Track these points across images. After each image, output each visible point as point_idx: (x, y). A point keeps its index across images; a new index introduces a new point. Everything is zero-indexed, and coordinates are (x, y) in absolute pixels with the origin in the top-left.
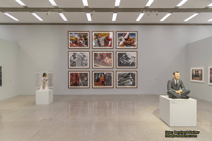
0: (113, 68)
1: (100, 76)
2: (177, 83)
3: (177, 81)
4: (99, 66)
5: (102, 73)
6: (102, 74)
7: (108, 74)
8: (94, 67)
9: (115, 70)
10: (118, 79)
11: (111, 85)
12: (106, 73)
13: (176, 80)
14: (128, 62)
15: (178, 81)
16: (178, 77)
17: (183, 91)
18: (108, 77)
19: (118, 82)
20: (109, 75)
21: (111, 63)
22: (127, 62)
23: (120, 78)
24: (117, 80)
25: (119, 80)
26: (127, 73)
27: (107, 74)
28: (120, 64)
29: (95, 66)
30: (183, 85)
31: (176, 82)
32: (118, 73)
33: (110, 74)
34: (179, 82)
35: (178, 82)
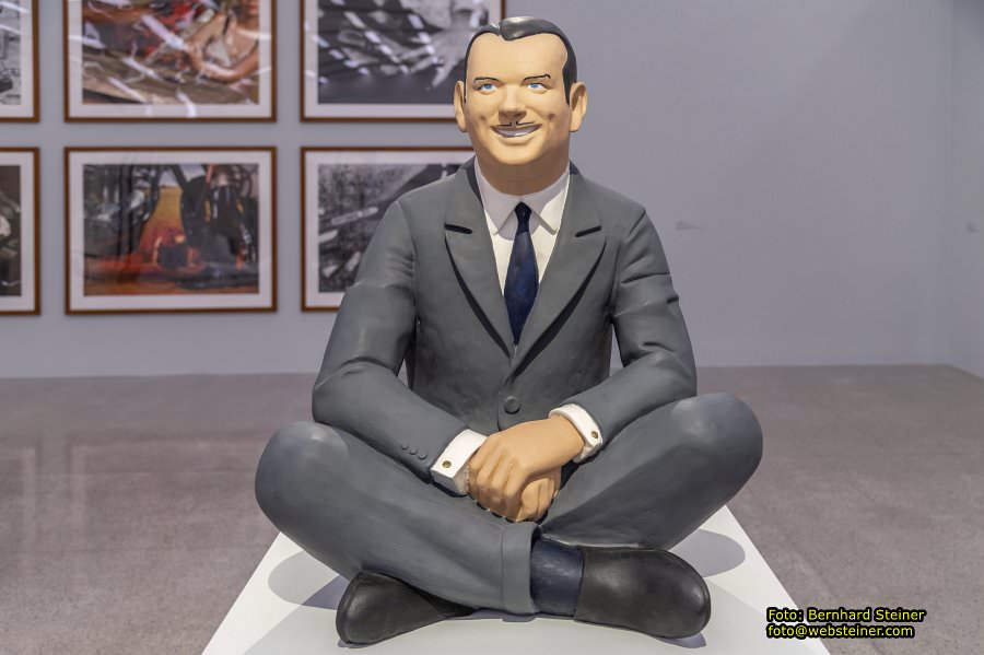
0: (273, 119)
1: (138, 199)
2: (523, 256)
3: (523, 214)
4: (135, 94)
5: (160, 168)
6: (168, 180)
7: (223, 181)
8: (79, 108)
9: (288, 135)
10: (324, 226)
11: (249, 283)
12: (205, 167)
13: (512, 201)
14: (422, 65)
15: (552, 210)
16: (511, 122)
17: (611, 434)
18: (221, 203)
19: (326, 252)
20: (235, 187)
21: (252, 73)
22: (409, 63)
23: (341, 211)
24: (314, 240)
25: (332, 235)
26: (404, 169)
27: (214, 176)
28: (339, 81)
29: (90, 96)
30: (646, 294)
31: (503, 249)
32: (321, 168)
33: (247, 174)
34: (576, 231)
35: (544, 244)
